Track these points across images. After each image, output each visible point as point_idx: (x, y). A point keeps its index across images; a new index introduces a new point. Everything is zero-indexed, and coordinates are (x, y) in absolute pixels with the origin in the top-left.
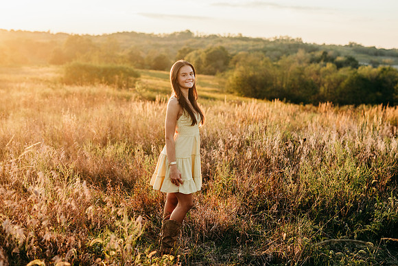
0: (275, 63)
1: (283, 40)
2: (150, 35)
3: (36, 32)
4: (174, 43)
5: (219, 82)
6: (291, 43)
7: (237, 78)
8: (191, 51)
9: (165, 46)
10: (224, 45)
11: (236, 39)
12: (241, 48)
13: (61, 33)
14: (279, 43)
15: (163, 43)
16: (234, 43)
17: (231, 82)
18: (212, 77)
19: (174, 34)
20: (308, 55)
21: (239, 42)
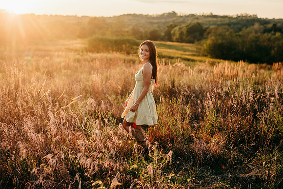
0: (237, 34)
1: (243, 16)
2: (146, 16)
3: (67, 16)
4: (163, 21)
5: (196, 48)
6: (248, 18)
7: (210, 45)
8: (175, 26)
9: (157, 23)
10: (200, 21)
11: (208, 16)
12: (212, 23)
13: (84, 16)
14: (240, 19)
15: (155, 21)
16: (207, 19)
17: (205, 48)
18: (191, 45)
19: (164, 14)
20: (262, 26)
21: (210, 19)
